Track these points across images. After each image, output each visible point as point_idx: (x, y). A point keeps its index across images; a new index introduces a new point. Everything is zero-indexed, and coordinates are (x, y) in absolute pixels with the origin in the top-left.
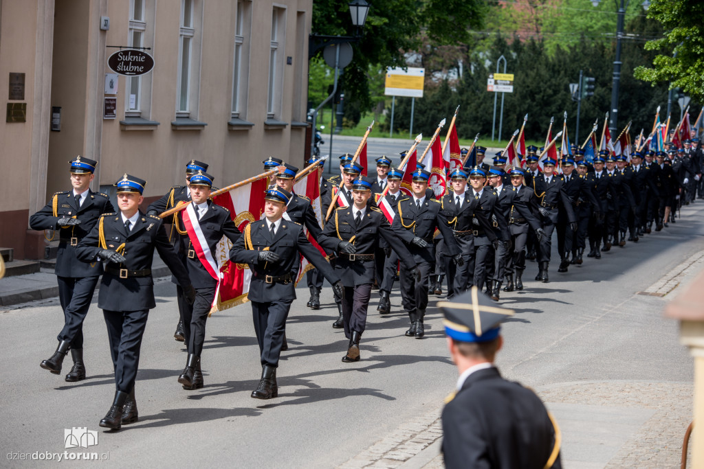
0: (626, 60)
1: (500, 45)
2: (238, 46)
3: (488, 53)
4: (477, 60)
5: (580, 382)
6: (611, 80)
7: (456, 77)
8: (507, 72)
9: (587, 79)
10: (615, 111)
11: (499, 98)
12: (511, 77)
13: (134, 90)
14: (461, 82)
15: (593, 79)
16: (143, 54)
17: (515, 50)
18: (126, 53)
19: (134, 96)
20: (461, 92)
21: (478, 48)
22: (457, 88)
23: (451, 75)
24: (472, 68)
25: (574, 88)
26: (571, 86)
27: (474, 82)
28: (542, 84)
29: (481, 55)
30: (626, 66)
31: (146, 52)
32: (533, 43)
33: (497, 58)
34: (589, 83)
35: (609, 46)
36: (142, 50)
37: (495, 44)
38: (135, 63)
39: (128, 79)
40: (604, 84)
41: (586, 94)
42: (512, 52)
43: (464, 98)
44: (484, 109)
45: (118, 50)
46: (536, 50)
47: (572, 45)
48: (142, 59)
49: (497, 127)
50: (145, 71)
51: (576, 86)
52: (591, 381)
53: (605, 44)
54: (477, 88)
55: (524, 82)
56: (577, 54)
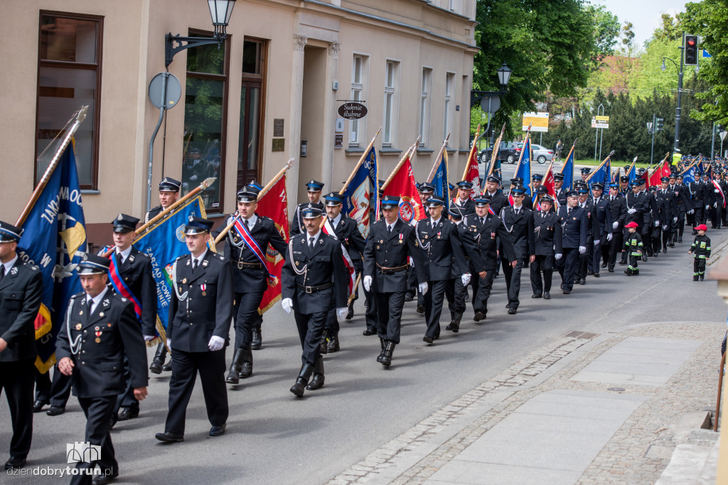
0: (683, 107)
1: (600, 95)
2: (423, 99)
3: (592, 103)
4: (584, 107)
5: (653, 323)
6: (673, 120)
7: (570, 118)
8: (605, 115)
9: (658, 119)
10: (677, 141)
11: (599, 132)
12: (607, 118)
13: (355, 129)
14: (573, 122)
15: (662, 120)
16: (360, 105)
17: (610, 100)
18: (349, 105)
19: (354, 133)
20: (574, 129)
21: (586, 98)
22: (571, 125)
23: (568, 117)
24: (581, 112)
25: (649, 125)
26: (648, 124)
27: (583, 121)
28: (626, 123)
29: (587, 104)
30: (683, 110)
31: (363, 103)
32: (622, 96)
33: (597, 106)
34: (660, 122)
35: (672, 97)
36: (360, 103)
37: (596, 96)
38: (355, 111)
39: (351, 122)
40: (669, 123)
41: (658, 129)
42: (607, 101)
43: (576, 132)
44: (589, 139)
45: (344, 103)
46: (624, 100)
47: (648, 97)
48: (360, 109)
49: (598, 152)
50: (362, 116)
51: (651, 124)
52: (661, 323)
53: (670, 96)
54: (584, 126)
55: (615, 122)
56: (651, 103)
